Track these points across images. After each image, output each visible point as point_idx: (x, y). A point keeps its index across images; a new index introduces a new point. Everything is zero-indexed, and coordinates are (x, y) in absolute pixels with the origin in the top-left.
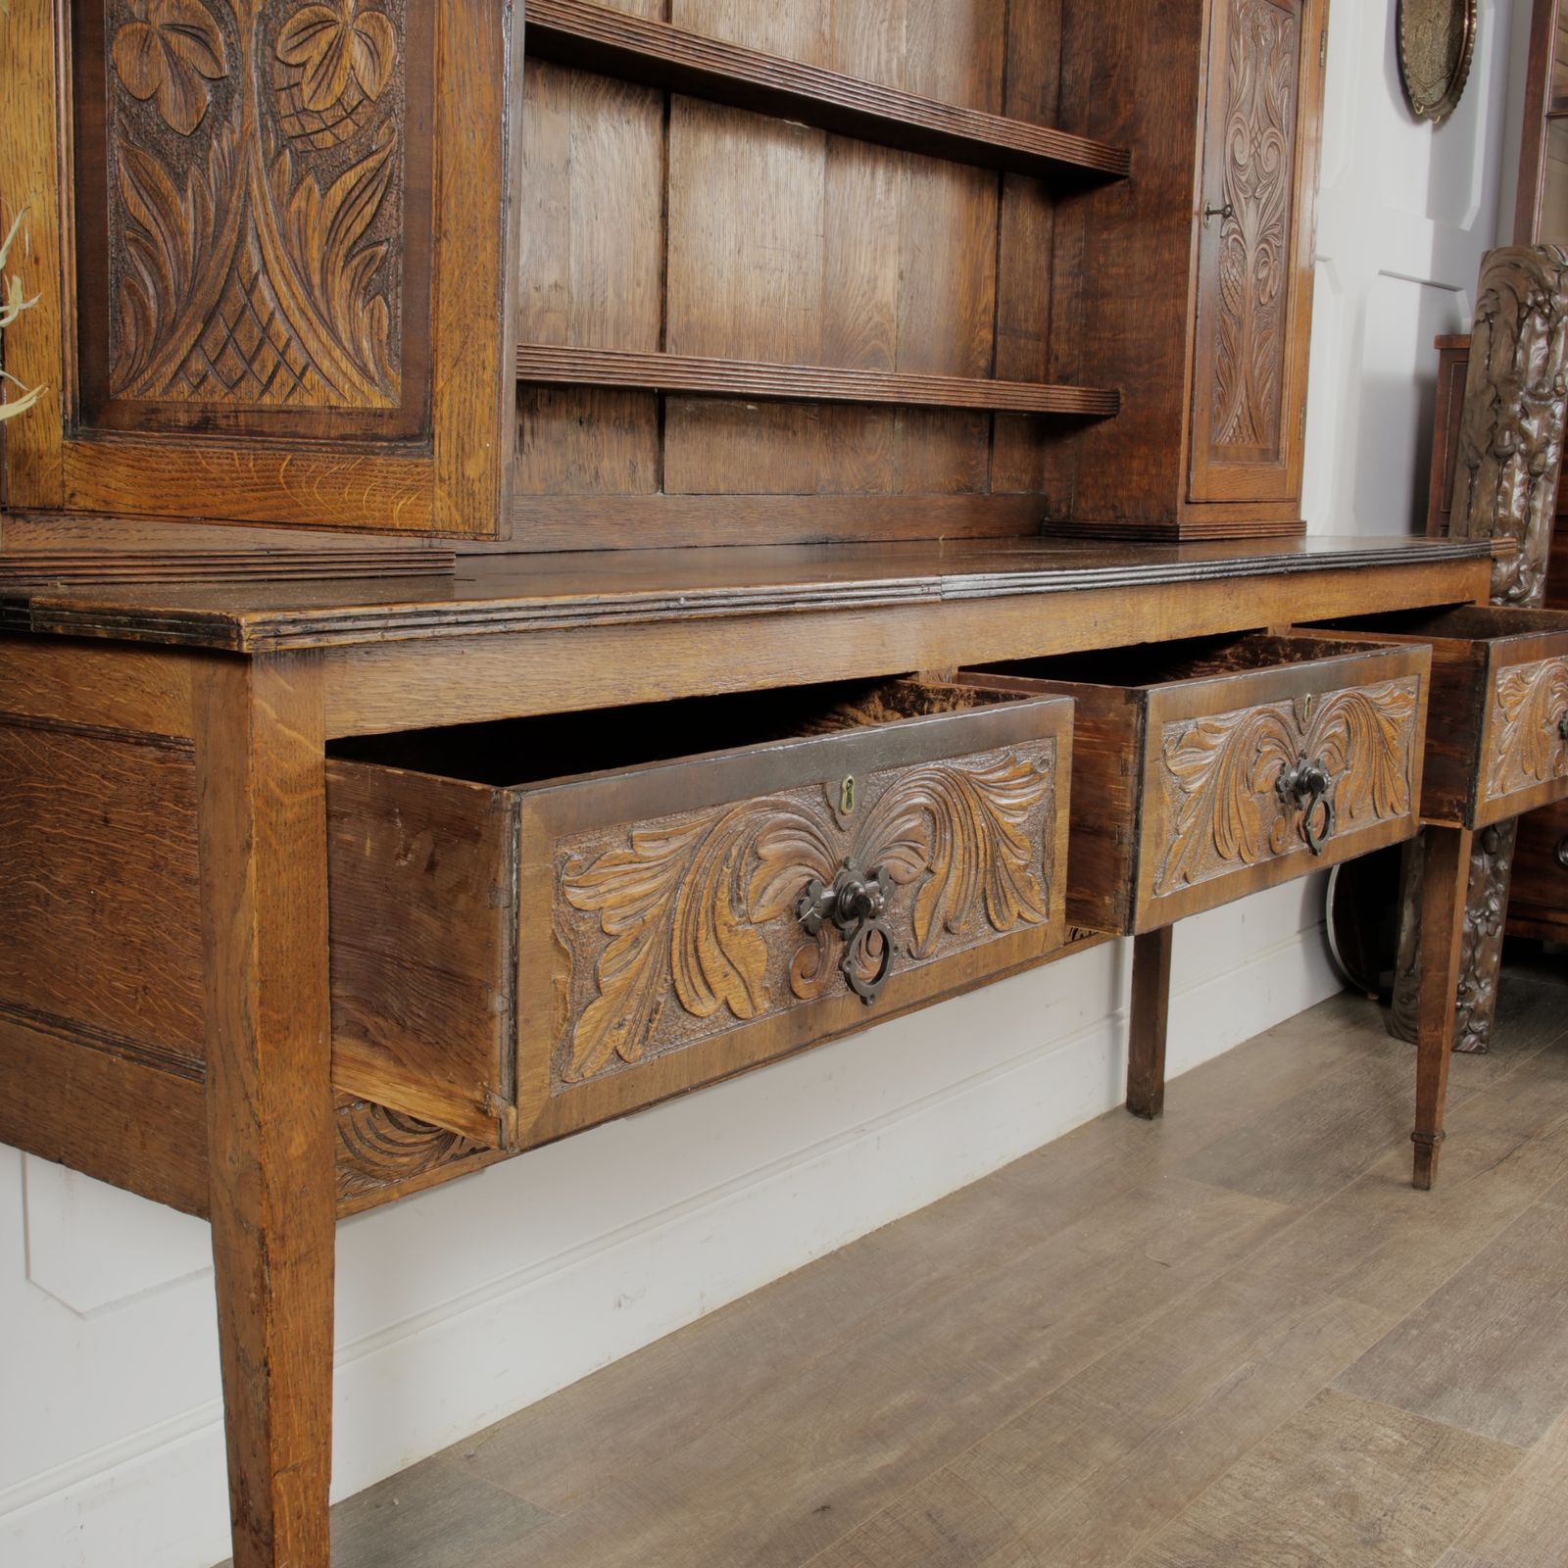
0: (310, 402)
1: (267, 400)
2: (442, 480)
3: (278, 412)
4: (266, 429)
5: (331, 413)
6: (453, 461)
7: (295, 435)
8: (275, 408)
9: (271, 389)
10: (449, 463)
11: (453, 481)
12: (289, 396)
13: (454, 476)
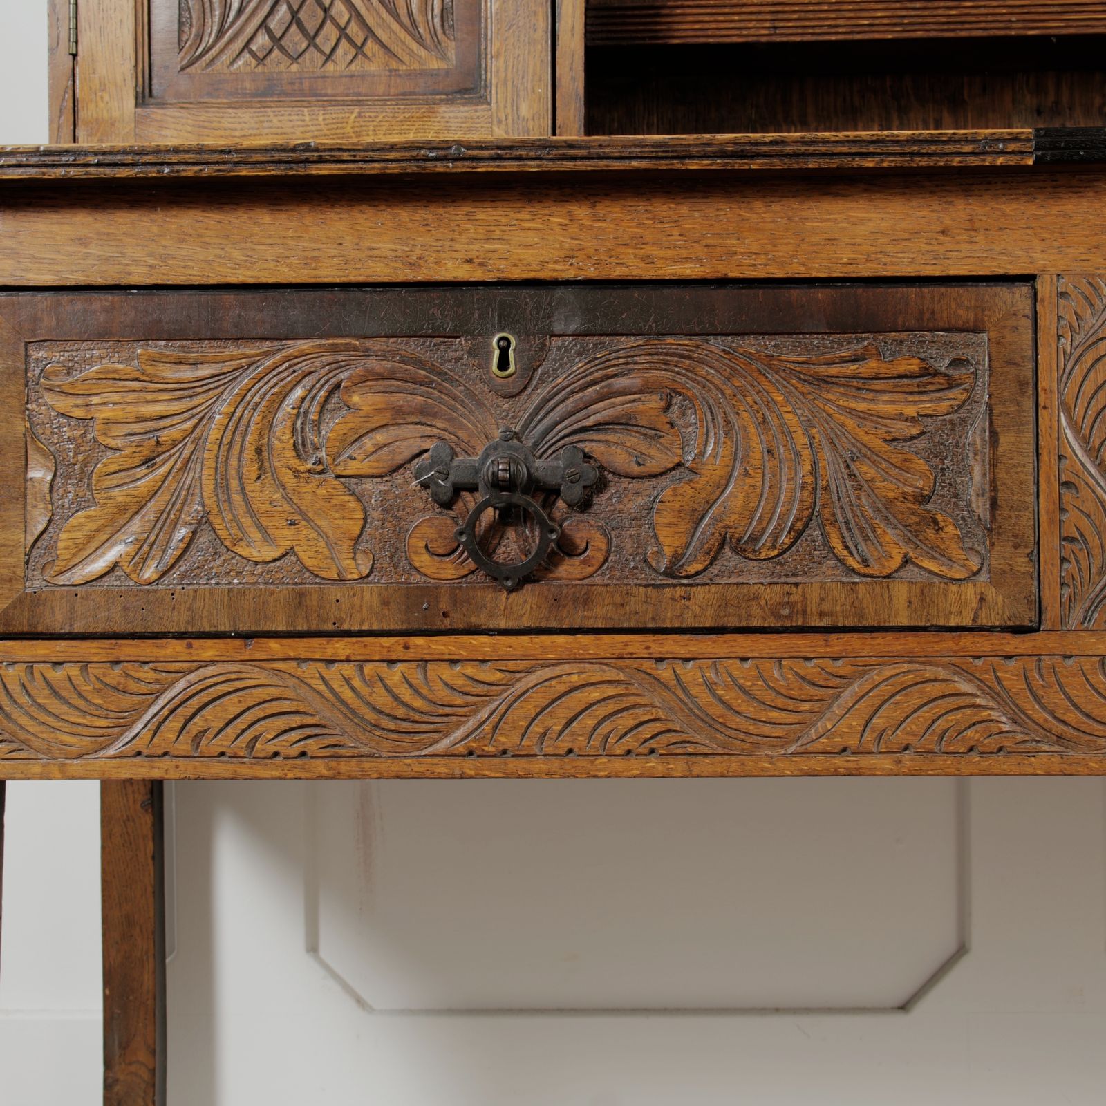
0: (373, 68)
1: (330, 66)
2: (500, 122)
3: (341, 77)
4: (329, 91)
5: (390, 76)
6: (509, 105)
7: (359, 94)
8: (338, 74)
9: (334, 57)
10: (505, 107)
11: (510, 121)
12: (351, 62)
13: (510, 118)
